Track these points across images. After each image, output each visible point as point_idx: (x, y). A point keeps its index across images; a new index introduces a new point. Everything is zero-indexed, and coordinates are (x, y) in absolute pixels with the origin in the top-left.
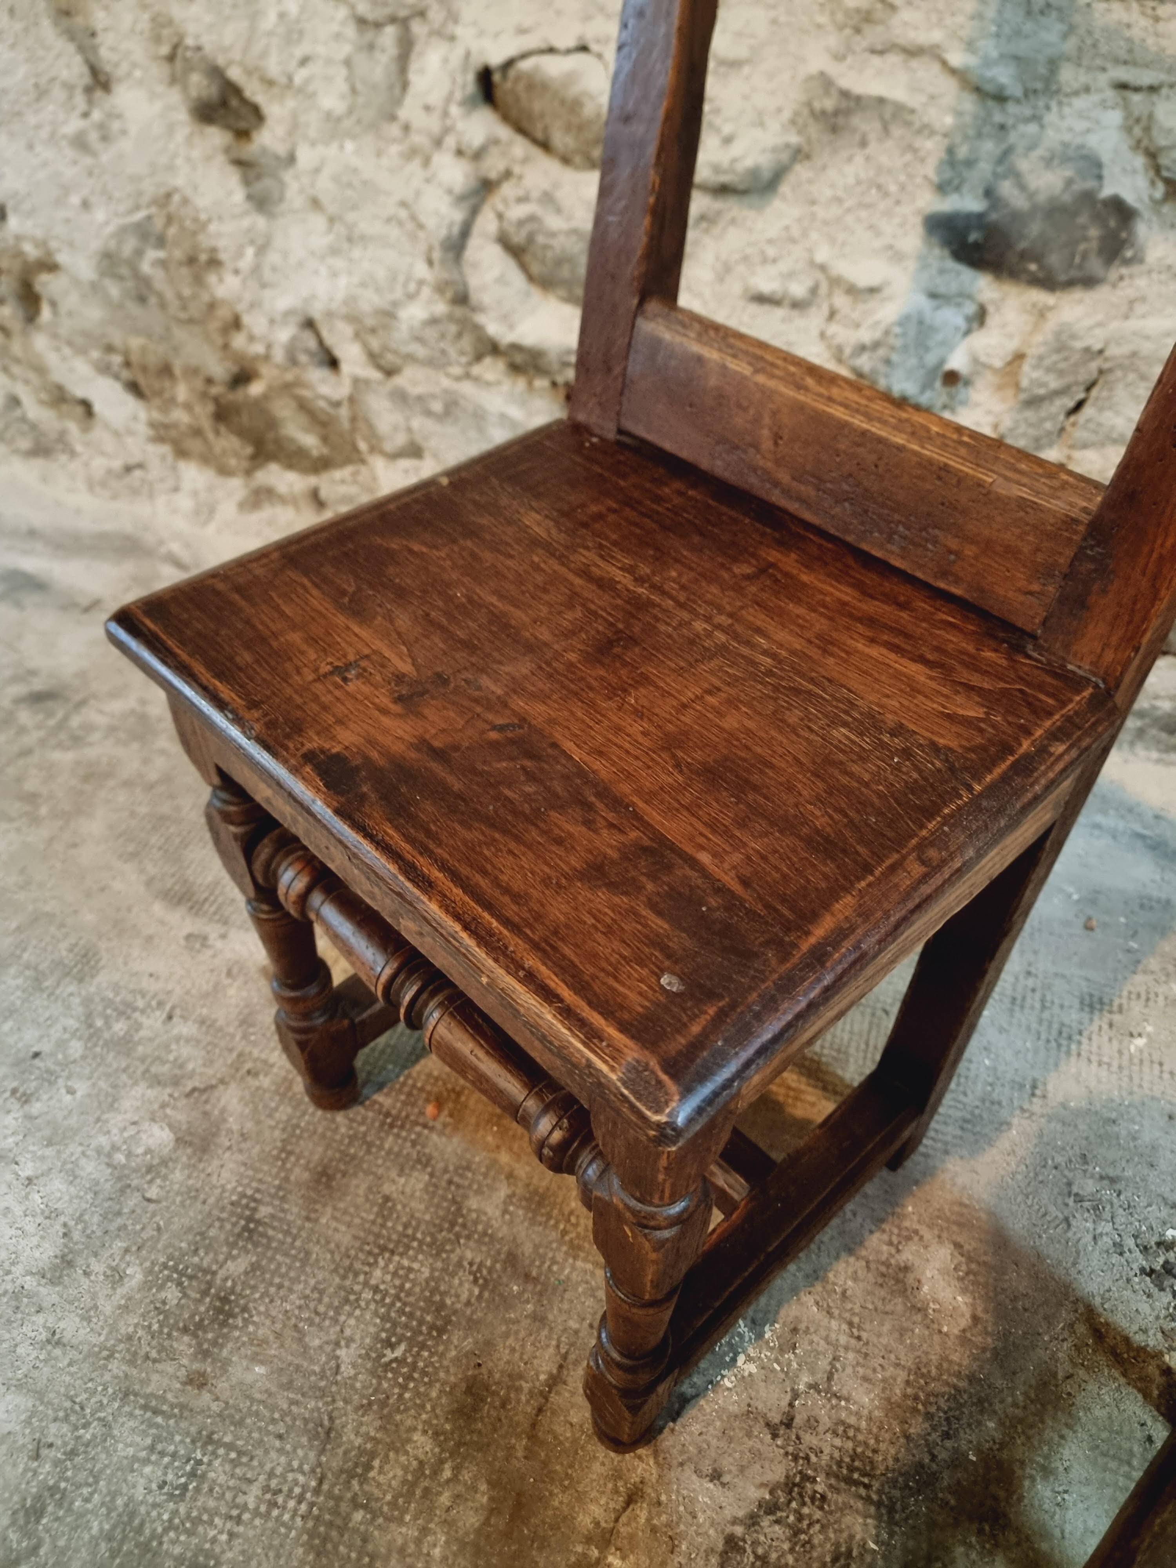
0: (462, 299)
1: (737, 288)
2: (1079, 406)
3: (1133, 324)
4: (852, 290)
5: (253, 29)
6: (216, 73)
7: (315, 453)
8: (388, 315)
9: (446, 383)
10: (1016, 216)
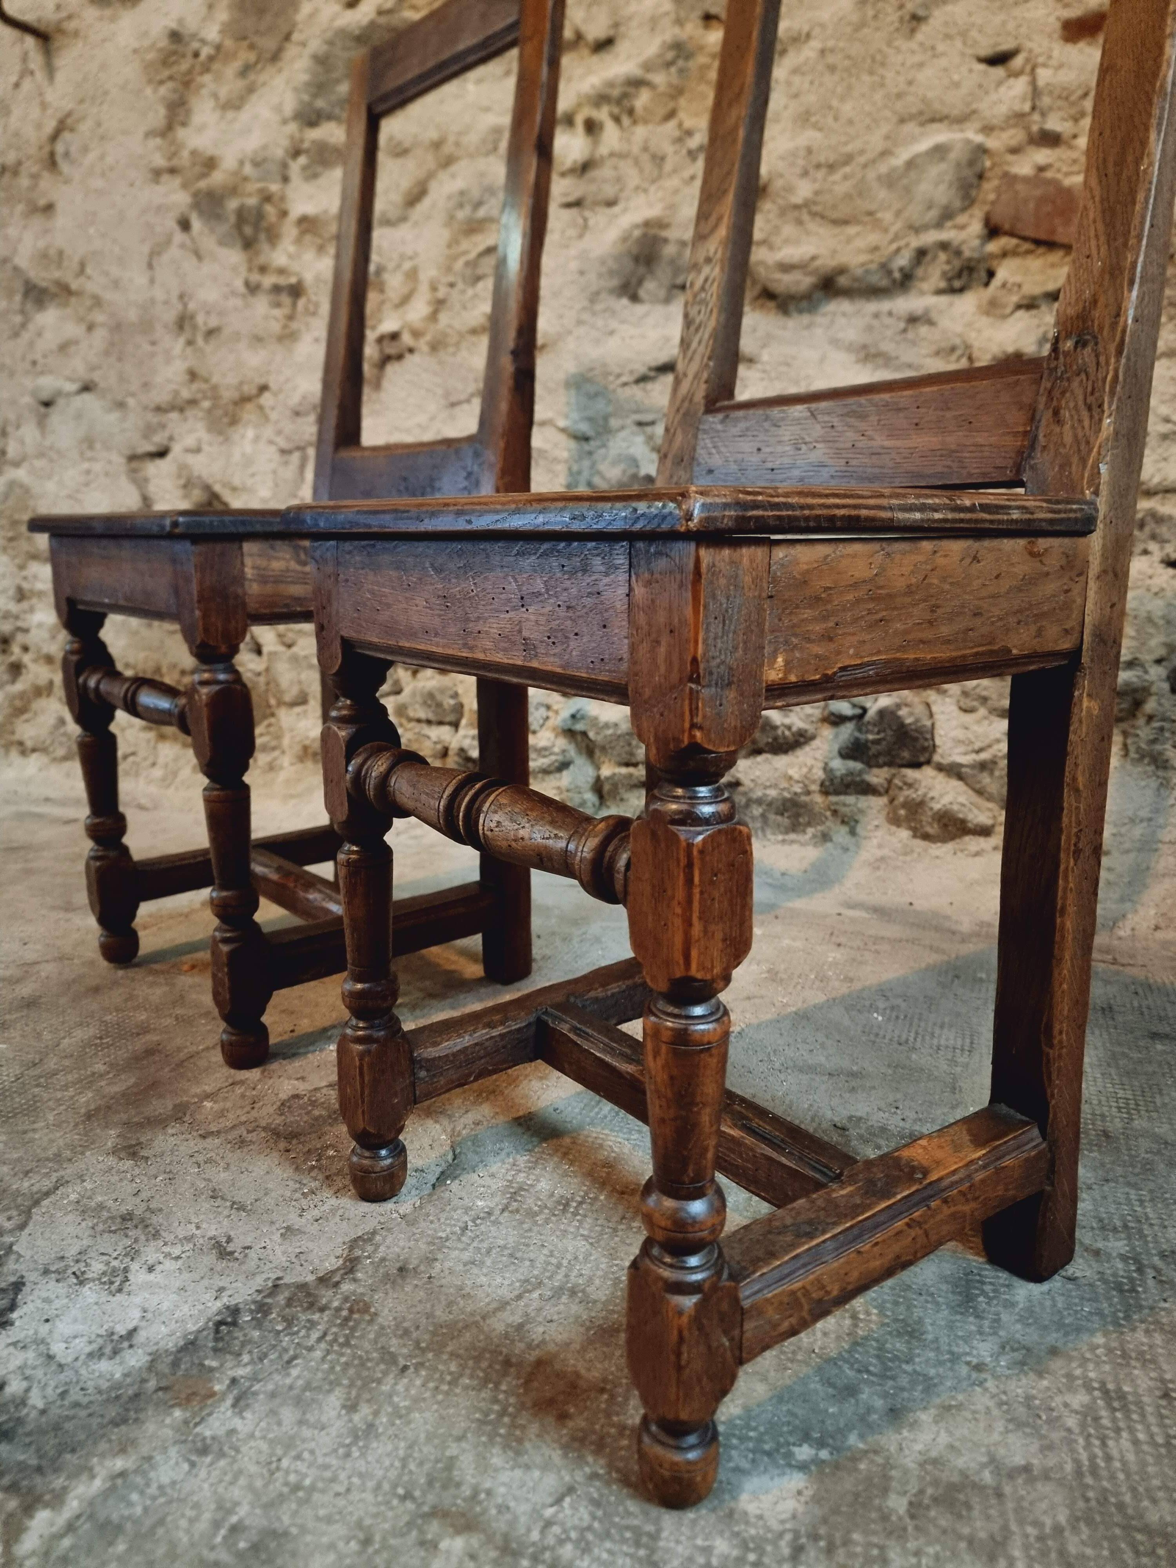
5: (228, 462)
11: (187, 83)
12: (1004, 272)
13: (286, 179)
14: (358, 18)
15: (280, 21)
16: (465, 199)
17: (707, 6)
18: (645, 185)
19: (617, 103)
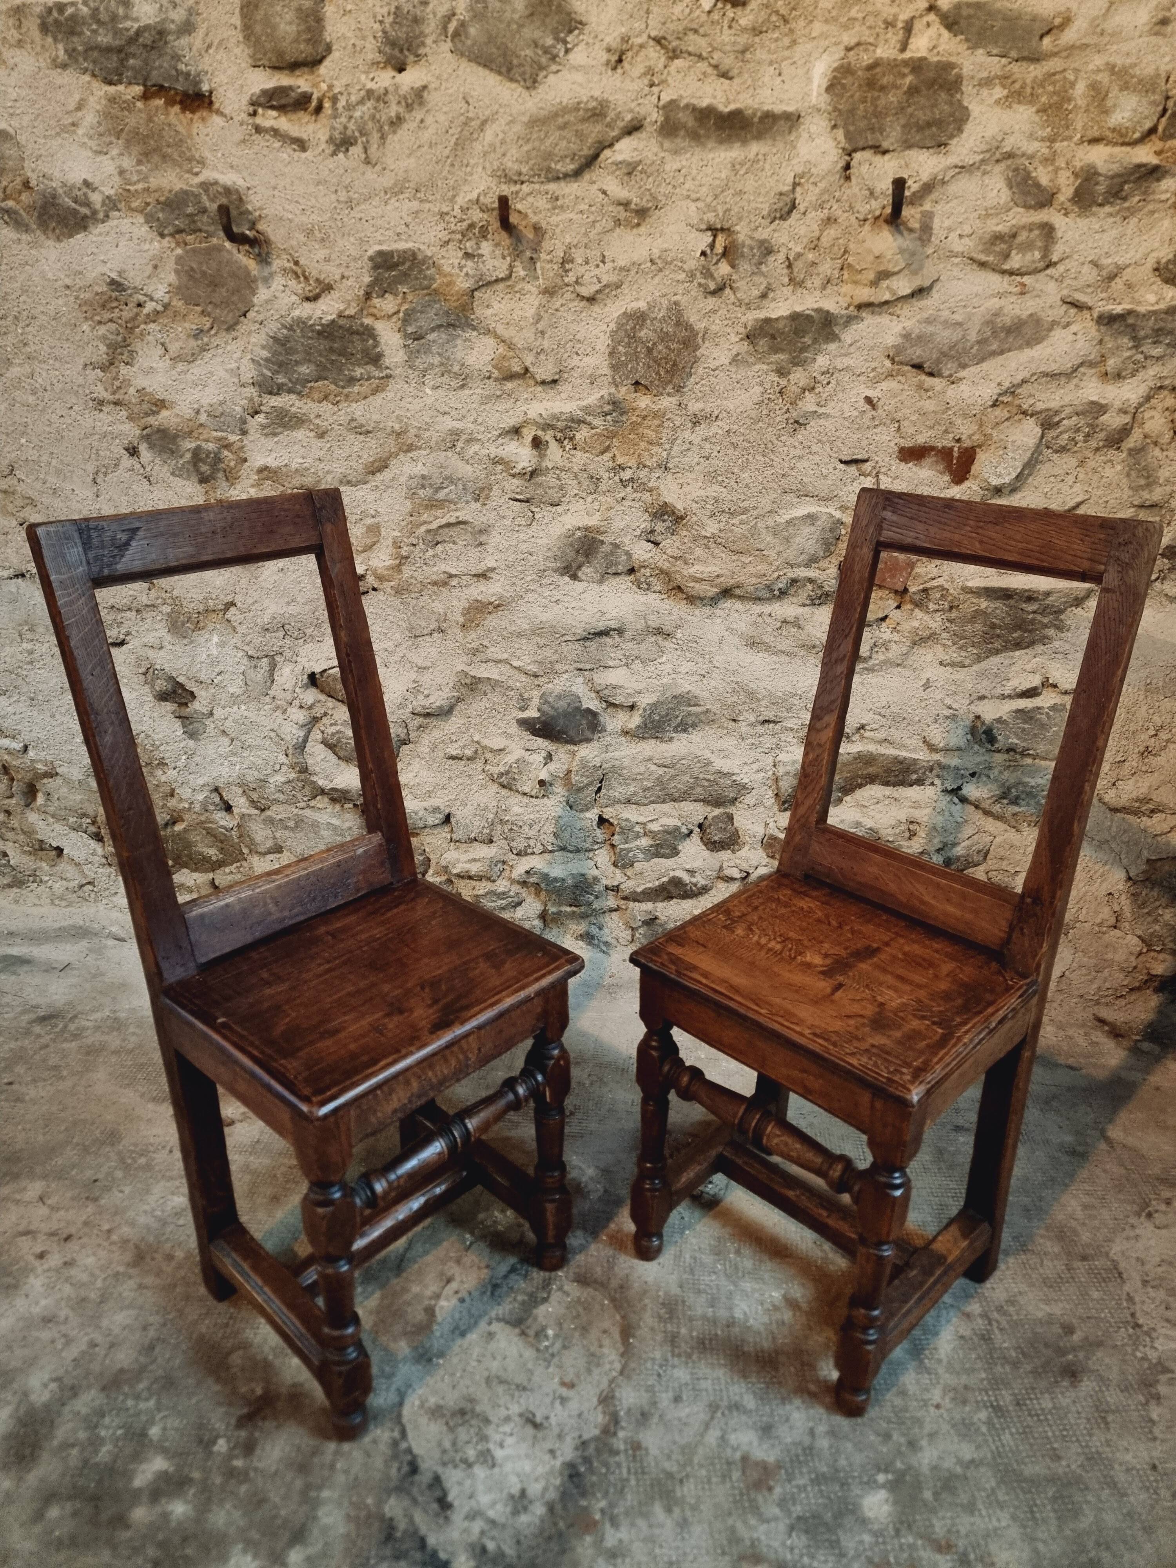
0: (304, 770)
1: (441, 754)
2: (599, 790)
3: (610, 755)
4: (492, 751)
5: (193, 661)
6: (172, 679)
7: (214, 858)
8: (263, 781)
9: (296, 811)
10: (553, 717)
11: (130, 327)
13: (244, 433)
14: (318, 313)
15: (235, 298)
16: (426, 483)
17: (637, 376)
18: (584, 495)
19: (561, 431)
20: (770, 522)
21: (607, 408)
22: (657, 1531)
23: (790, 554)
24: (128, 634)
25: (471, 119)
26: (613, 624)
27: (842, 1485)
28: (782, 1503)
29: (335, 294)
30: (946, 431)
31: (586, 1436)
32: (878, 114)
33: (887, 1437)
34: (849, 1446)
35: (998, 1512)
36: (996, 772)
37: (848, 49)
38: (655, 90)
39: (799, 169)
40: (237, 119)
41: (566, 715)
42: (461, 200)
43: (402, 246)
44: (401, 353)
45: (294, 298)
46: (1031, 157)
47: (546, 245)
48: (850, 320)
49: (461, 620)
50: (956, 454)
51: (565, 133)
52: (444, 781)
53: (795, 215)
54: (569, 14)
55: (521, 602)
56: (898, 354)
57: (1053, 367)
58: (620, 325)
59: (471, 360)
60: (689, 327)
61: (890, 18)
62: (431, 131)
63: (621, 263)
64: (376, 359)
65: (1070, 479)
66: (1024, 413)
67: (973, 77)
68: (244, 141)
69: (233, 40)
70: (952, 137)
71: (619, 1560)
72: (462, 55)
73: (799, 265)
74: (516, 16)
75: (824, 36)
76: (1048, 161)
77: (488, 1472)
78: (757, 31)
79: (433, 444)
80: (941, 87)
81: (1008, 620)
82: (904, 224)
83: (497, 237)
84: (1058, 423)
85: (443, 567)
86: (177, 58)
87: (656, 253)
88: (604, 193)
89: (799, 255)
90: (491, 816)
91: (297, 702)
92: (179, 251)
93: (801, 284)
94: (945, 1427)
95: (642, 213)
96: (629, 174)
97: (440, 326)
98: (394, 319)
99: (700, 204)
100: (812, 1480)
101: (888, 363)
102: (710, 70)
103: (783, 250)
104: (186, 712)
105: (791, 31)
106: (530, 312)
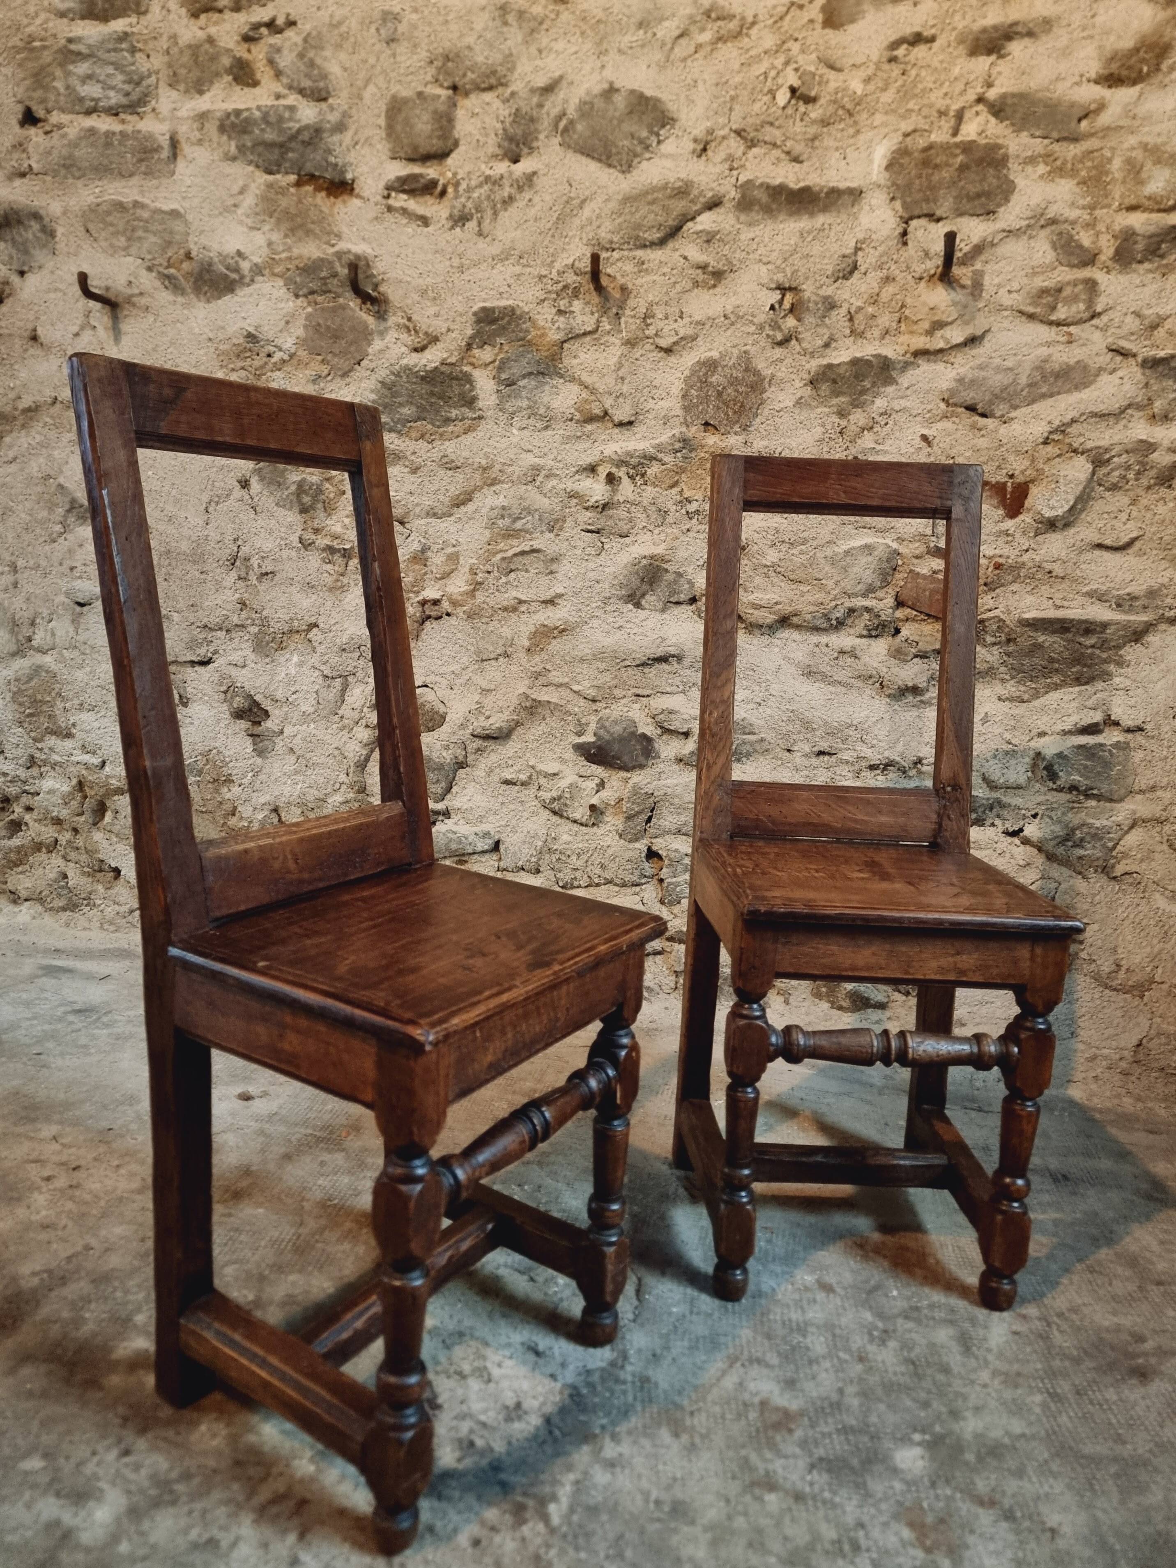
0: (363, 790)
1: (497, 779)
2: (650, 819)
3: (663, 782)
4: (546, 775)
5: (272, 679)
6: (249, 697)
8: (322, 801)
10: (608, 742)
12: (906, 631)
14: (424, 361)
15: (352, 349)
16: (506, 513)
17: (707, 417)
18: (651, 527)
19: (634, 468)
20: (829, 553)
21: (678, 446)
22: (663, 1451)
23: (848, 584)
24: (216, 652)
25: (572, 199)
26: (672, 650)
27: (872, 1438)
28: (803, 1444)
29: (440, 345)
30: (999, 467)
31: (590, 1366)
32: (932, 188)
33: (926, 1405)
34: (882, 1407)
35: (1051, 1480)
36: (1059, 813)
37: (906, 135)
38: (735, 173)
39: (861, 236)
40: (372, 200)
41: (622, 739)
42: (558, 266)
43: (503, 303)
44: (494, 397)
45: (404, 349)
46: (1073, 223)
47: (631, 303)
48: (906, 365)
49: (527, 644)
50: (1009, 489)
51: (654, 207)
52: (497, 806)
53: (856, 275)
54: (663, 112)
55: (585, 627)
56: (952, 397)
57: (1101, 408)
58: (693, 372)
59: (555, 404)
60: (757, 373)
61: (943, 109)
62: (538, 208)
63: (697, 318)
64: (470, 402)
65: (1124, 516)
66: (1075, 451)
67: (1018, 156)
68: (376, 218)
69: (377, 138)
70: (999, 205)
71: (618, 1470)
72: (569, 147)
73: (859, 318)
74: (617, 114)
75: (884, 124)
76: (1088, 226)
77: (483, 1386)
78: (825, 123)
79: (515, 478)
80: (989, 164)
81: (1066, 654)
82: (957, 281)
83: (588, 297)
84: (1108, 460)
85: (514, 593)
86: (329, 151)
87: (729, 308)
88: (685, 258)
89: (860, 309)
90: (540, 844)
91: (363, 722)
92: (310, 310)
93: (861, 335)
94: (993, 1404)
95: (718, 275)
96: (708, 241)
97: (531, 374)
98: (490, 367)
99: (770, 267)
100: (838, 1430)
101: (943, 406)
102: (783, 156)
103: (845, 306)
104: (257, 730)
105: (856, 123)
106: (613, 361)
